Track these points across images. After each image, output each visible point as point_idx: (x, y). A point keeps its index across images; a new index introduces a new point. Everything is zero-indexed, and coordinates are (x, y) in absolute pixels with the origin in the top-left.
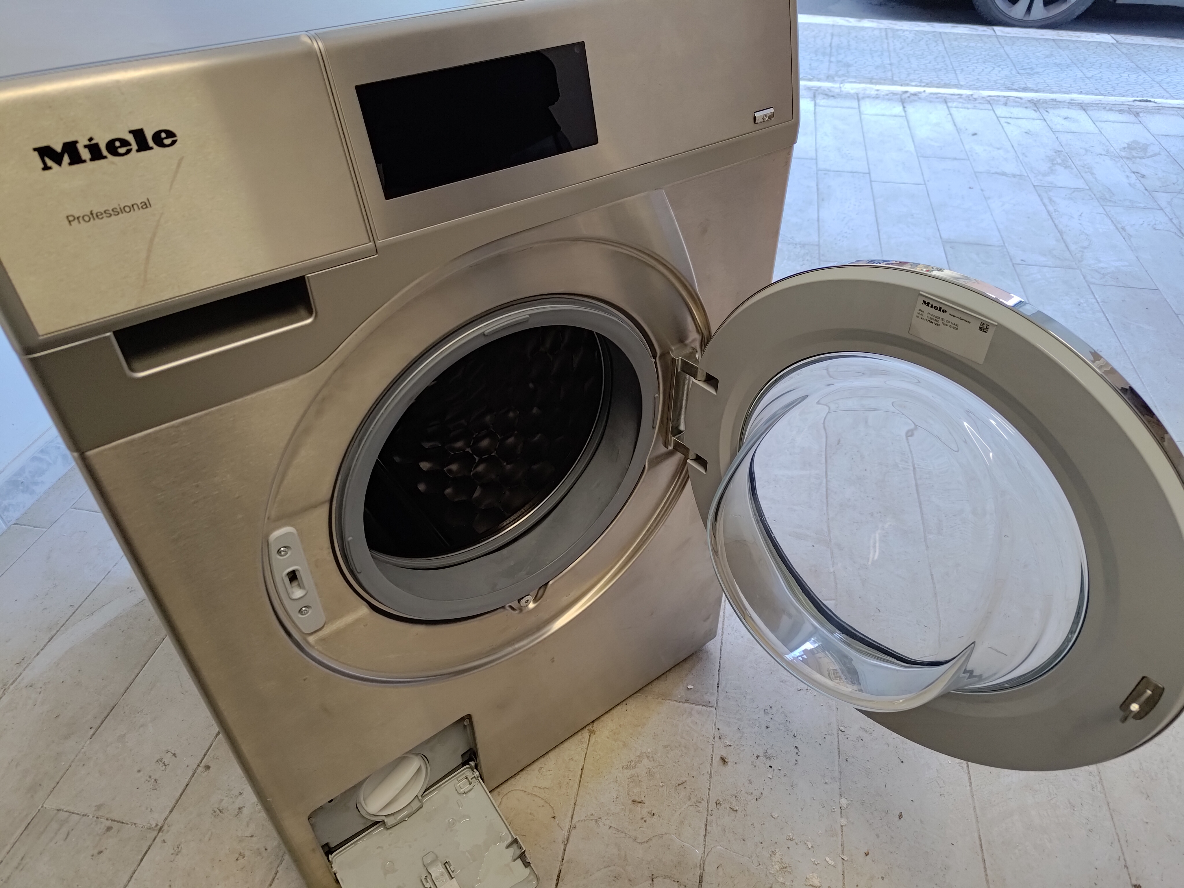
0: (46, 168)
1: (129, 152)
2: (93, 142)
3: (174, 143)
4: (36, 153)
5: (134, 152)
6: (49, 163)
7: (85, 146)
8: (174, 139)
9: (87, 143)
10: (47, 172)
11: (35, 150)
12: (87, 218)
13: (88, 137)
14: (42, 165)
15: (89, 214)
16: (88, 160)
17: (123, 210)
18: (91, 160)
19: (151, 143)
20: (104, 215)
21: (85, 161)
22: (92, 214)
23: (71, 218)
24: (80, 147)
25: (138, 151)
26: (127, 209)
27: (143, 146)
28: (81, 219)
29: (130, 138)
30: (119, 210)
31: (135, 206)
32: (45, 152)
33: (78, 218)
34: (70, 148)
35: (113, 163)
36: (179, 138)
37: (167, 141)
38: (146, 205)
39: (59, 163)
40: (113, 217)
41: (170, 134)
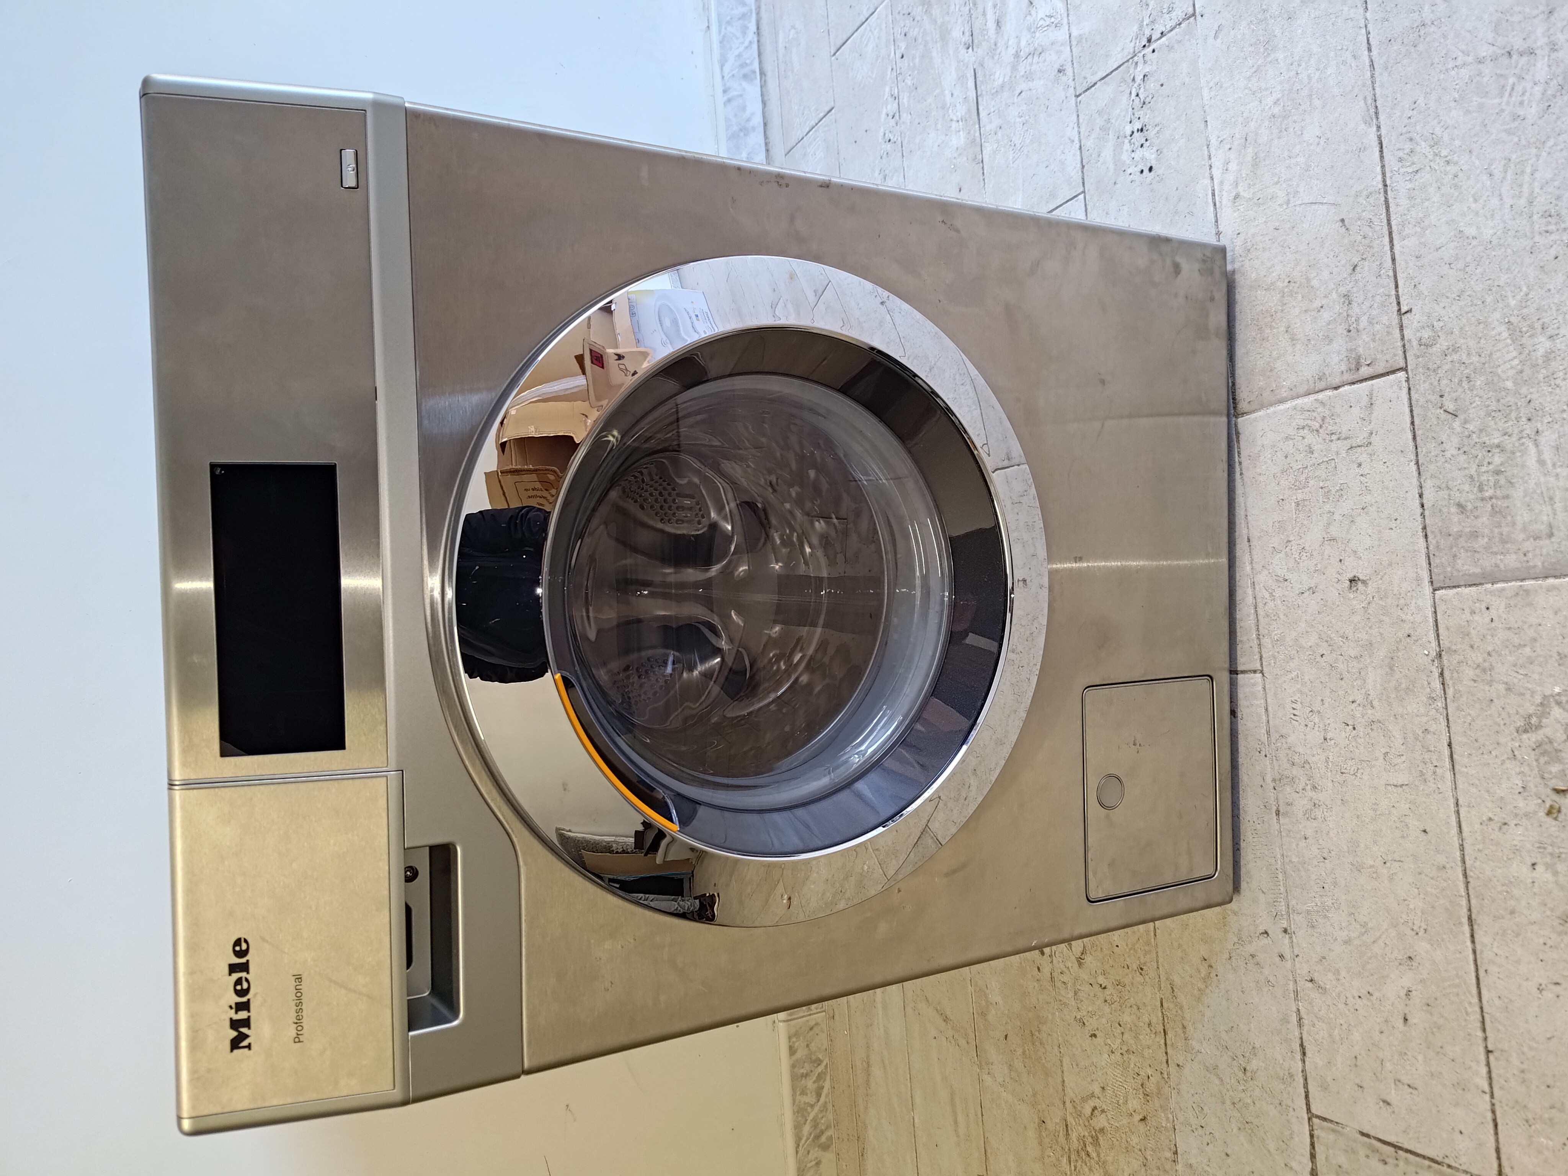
0: (249, 1047)
1: (247, 980)
2: (234, 1006)
3: (246, 941)
4: (236, 1051)
5: (248, 976)
6: (245, 1043)
7: (236, 1013)
8: (243, 940)
9: (233, 1011)
10: (253, 1046)
11: (232, 1051)
12: (299, 1028)
13: (229, 1009)
14: (246, 1050)
15: (295, 1025)
16: (249, 1014)
17: (299, 998)
18: (249, 1011)
19: (243, 960)
20: (300, 1014)
21: (249, 1017)
22: (297, 1023)
23: (297, 1040)
24: (236, 1017)
25: (248, 973)
26: (299, 994)
27: (245, 967)
28: (299, 1033)
29: (236, 976)
30: (298, 1001)
31: (298, 987)
32: (235, 1044)
33: (298, 1035)
34: (235, 1024)
35: (255, 995)
36: (243, 936)
37: (244, 947)
38: (299, 978)
39: (246, 1036)
40: (303, 1007)
41: (238, 942)
